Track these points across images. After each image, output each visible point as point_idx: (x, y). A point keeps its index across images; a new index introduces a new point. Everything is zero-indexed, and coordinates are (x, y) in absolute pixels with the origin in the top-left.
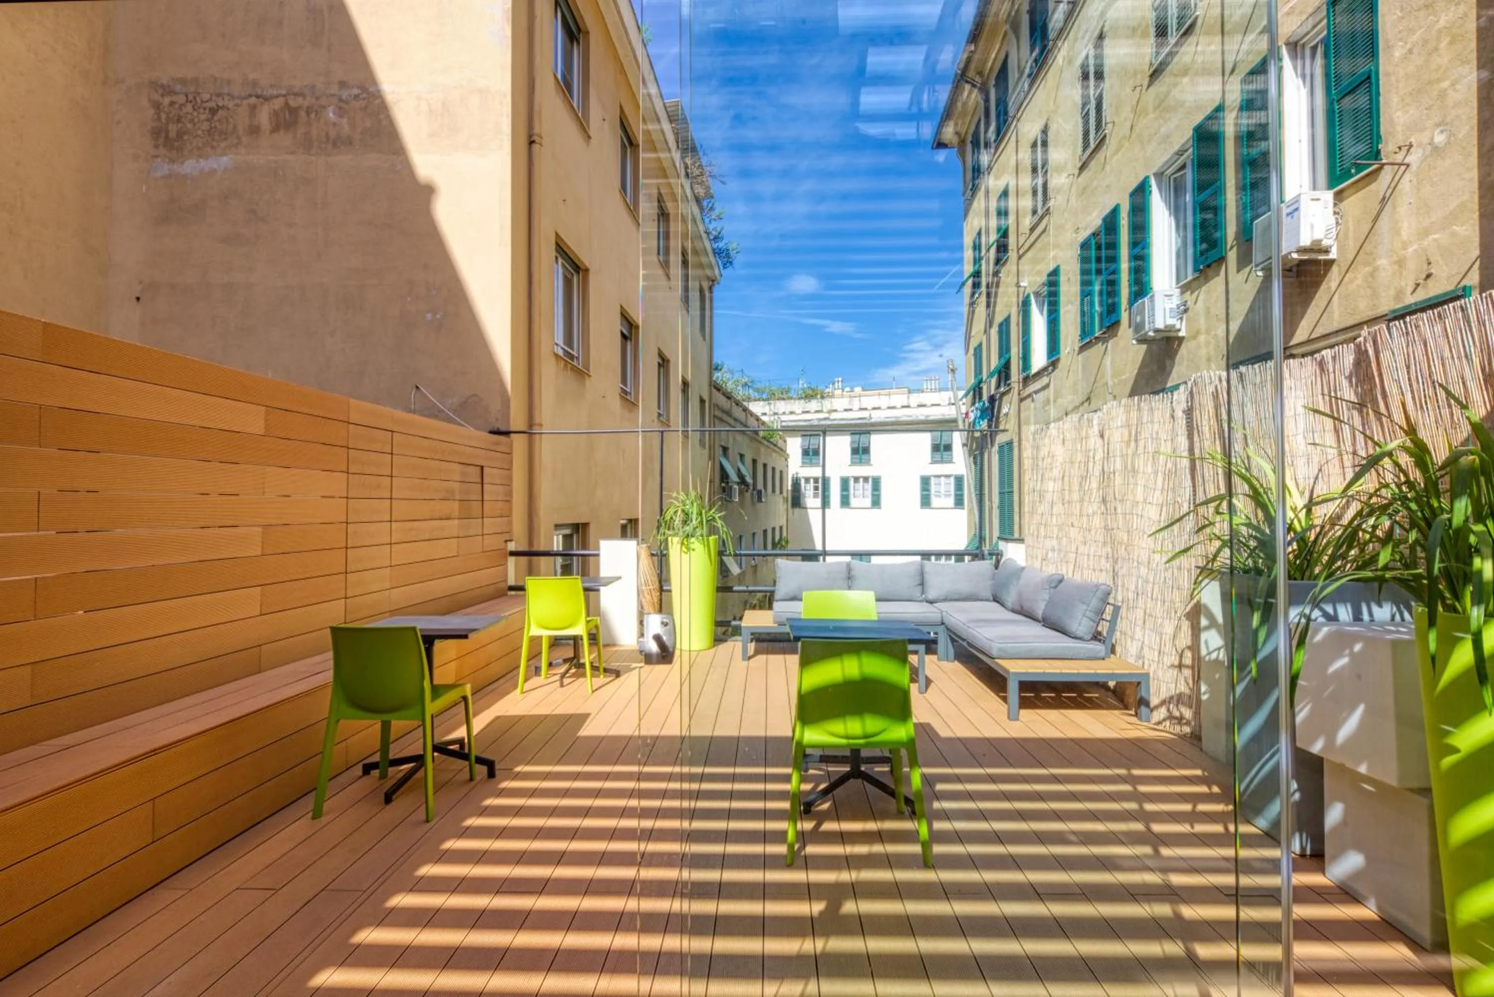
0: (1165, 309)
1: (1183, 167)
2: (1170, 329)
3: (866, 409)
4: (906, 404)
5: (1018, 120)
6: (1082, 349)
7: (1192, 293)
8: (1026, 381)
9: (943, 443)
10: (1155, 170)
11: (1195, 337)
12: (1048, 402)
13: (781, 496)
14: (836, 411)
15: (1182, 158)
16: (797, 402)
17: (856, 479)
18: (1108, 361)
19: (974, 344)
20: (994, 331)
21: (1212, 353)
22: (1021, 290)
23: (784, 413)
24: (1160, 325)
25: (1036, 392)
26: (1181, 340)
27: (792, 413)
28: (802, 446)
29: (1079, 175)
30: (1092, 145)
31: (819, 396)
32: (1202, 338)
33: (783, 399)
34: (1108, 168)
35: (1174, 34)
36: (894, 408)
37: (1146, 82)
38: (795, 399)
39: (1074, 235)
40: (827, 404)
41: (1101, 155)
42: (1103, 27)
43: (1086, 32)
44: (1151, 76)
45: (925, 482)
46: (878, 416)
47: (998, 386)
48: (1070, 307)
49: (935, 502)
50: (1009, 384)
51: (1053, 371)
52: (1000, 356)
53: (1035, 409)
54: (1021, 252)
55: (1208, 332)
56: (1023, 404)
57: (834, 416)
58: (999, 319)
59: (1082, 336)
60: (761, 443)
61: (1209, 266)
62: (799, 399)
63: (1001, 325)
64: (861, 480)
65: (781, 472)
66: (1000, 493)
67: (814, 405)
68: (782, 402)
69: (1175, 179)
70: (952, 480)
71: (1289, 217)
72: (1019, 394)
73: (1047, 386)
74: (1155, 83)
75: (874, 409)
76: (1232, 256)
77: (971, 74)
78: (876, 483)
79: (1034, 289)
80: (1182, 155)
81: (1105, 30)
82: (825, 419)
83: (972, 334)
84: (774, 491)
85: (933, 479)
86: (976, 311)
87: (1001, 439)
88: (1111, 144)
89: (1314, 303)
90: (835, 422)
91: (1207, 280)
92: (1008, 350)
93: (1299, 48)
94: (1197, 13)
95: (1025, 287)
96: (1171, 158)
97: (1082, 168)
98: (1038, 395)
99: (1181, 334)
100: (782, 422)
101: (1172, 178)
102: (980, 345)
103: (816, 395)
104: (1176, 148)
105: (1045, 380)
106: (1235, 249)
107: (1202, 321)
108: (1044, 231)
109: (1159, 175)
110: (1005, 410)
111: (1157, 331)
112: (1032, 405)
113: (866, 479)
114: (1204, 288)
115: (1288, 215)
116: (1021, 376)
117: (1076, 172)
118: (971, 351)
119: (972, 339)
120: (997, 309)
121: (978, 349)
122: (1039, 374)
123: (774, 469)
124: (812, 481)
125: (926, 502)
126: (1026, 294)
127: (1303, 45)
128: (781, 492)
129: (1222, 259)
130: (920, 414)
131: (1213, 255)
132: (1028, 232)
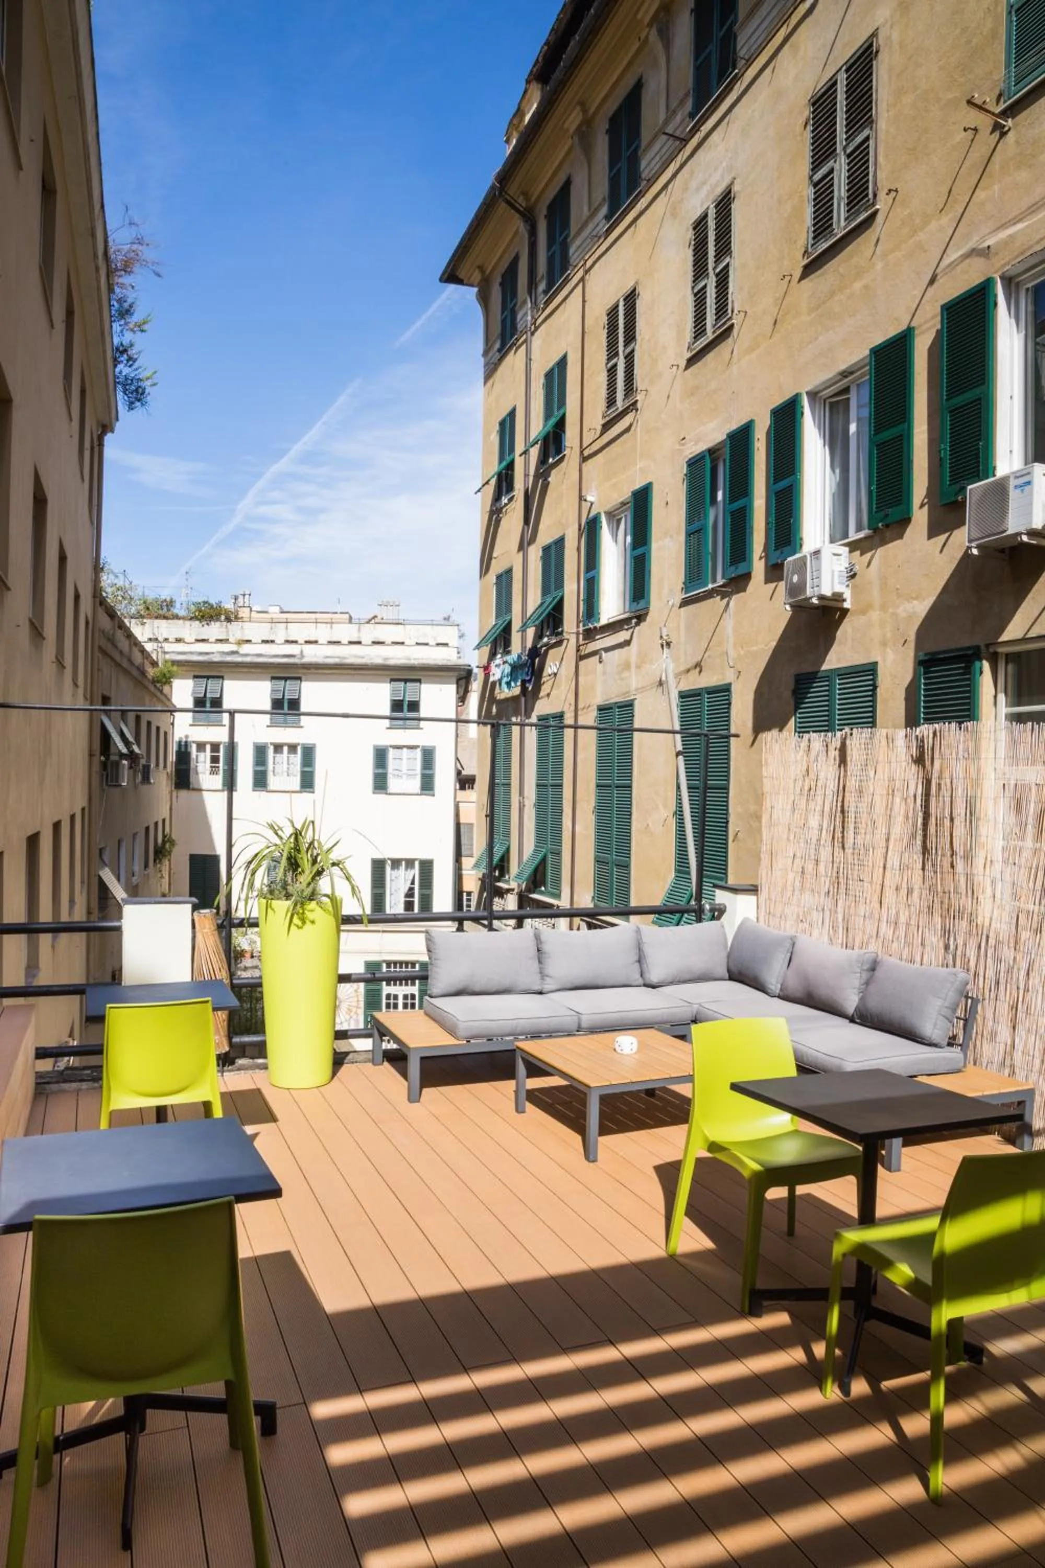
0: (833, 572)
1: (846, 390)
2: (838, 597)
3: (295, 642)
4: (355, 640)
5: (587, 272)
6: (685, 603)
7: (862, 554)
8: (590, 635)
9: (407, 699)
10: (808, 388)
11: (864, 612)
12: (627, 666)
13: (165, 772)
14: (248, 641)
15: (846, 380)
16: (188, 623)
17: (278, 748)
18: (729, 623)
19: (497, 567)
20: (535, 553)
21: (889, 635)
22: (586, 506)
23: (166, 640)
24: (827, 591)
25: (607, 650)
26: (845, 612)
27: (178, 640)
28: (194, 692)
29: (687, 368)
30: (710, 335)
31: (223, 617)
32: (875, 615)
33: (165, 618)
34: (735, 369)
35: (843, 223)
36: (337, 643)
37: (798, 273)
38: (184, 618)
39: (678, 447)
40: (235, 631)
41: (724, 349)
42: (732, 183)
43: (704, 183)
44: (806, 267)
45: (381, 756)
46: (312, 655)
47: (539, 636)
48: (667, 541)
49: (393, 784)
50: (561, 633)
51: (637, 624)
52: (545, 591)
53: (604, 673)
54: (586, 453)
55: (883, 607)
56: (582, 664)
57: (245, 649)
58: (545, 537)
59: (687, 586)
60: (146, 688)
61: (887, 526)
62: (191, 619)
63: (546, 549)
64: (285, 749)
65: (166, 733)
66: (538, 785)
67: (215, 630)
68: (163, 623)
69: (831, 404)
70: (418, 754)
71: (1018, 491)
72: (578, 650)
73: (627, 643)
74: (813, 276)
75: (307, 642)
76: (920, 517)
77: (513, 190)
78: (308, 754)
79: (608, 507)
80: (846, 377)
81: (736, 188)
82: (233, 653)
83: (495, 555)
84: (157, 765)
85: (391, 750)
86: (503, 523)
87: (542, 707)
88: (742, 336)
89: (1030, 596)
90: (248, 659)
91: (884, 542)
92: (560, 584)
93: (1013, 285)
94: (878, 207)
95: (592, 504)
96: (835, 376)
97: (691, 362)
98: (610, 654)
99: (847, 605)
100: (165, 653)
101: (828, 401)
102: (509, 571)
103: (219, 615)
104: (843, 367)
105: (622, 636)
106: (926, 508)
107: (876, 594)
108: (628, 430)
109: (813, 395)
110: (550, 668)
111: (822, 598)
112: (600, 666)
113: (293, 748)
114: (880, 551)
115: (1016, 487)
116: (581, 629)
117: (683, 363)
118: (492, 577)
119: (493, 562)
120: (542, 527)
121: (505, 579)
122: (614, 627)
123: (158, 728)
124: (208, 747)
125: (380, 783)
126: (592, 514)
127: (1018, 284)
128: (165, 766)
129: (905, 521)
130: (375, 656)
131: (894, 513)
132: (599, 428)
